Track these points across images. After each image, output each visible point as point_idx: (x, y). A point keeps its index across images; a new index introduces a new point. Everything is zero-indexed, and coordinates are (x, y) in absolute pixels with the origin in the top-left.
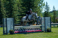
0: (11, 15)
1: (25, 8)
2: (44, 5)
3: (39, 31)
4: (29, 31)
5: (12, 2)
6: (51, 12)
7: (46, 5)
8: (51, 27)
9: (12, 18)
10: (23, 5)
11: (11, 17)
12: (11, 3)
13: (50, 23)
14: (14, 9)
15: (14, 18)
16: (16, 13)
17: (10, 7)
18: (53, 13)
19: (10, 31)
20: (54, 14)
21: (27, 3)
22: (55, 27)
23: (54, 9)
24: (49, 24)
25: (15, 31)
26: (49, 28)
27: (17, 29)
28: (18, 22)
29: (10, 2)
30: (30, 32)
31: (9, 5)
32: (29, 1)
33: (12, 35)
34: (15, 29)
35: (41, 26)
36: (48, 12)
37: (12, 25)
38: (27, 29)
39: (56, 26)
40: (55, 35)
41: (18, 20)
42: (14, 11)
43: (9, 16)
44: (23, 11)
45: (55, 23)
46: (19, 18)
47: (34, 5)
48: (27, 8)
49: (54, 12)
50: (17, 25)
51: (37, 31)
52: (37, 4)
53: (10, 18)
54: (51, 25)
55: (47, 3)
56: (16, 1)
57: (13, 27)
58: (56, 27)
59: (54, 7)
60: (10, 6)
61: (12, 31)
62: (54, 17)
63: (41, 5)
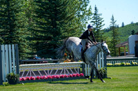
0: (11, 37)
1: (46, 20)
2: (90, 13)
3: (77, 76)
4: (55, 75)
5: (12, 6)
6: (107, 31)
7: (95, 14)
8: (105, 65)
9: (13, 45)
10: (40, 14)
11: (11, 43)
12: (12, 10)
13: (105, 57)
14: (19, 23)
15: (19, 45)
16: (23, 34)
17: (9, 19)
18: (111, 32)
19: (9, 76)
20: (114, 35)
21: (50, 8)
22: (115, 66)
23: (113, 23)
24: (103, 58)
25: (21, 76)
26: (102, 68)
27: (26, 72)
28: (27, 53)
29: (8, 5)
30: (57, 78)
31: (5, 13)
32: (54, 3)
33: (14, 86)
34: (20, 70)
35: (82, 64)
36: (98, 31)
37: (14, 63)
38: (50, 71)
39: (119, 64)
40: (116, 84)
41: (28, 51)
42: (19, 27)
43: (5, 40)
44: (39, 29)
45: (115, 55)
46: (30, 45)
47: (66, 14)
48: (50, 20)
49: (113, 29)
50: (25, 63)
51: (74, 76)
52: (74, 12)
53: (10, 45)
54: (106, 61)
55: (96, 9)
56: (22, 3)
57: (15, 67)
58: (118, 66)
59: (113, 19)
60: (9, 17)
61: (14, 76)
62: (114, 42)
63: (81, 14)
